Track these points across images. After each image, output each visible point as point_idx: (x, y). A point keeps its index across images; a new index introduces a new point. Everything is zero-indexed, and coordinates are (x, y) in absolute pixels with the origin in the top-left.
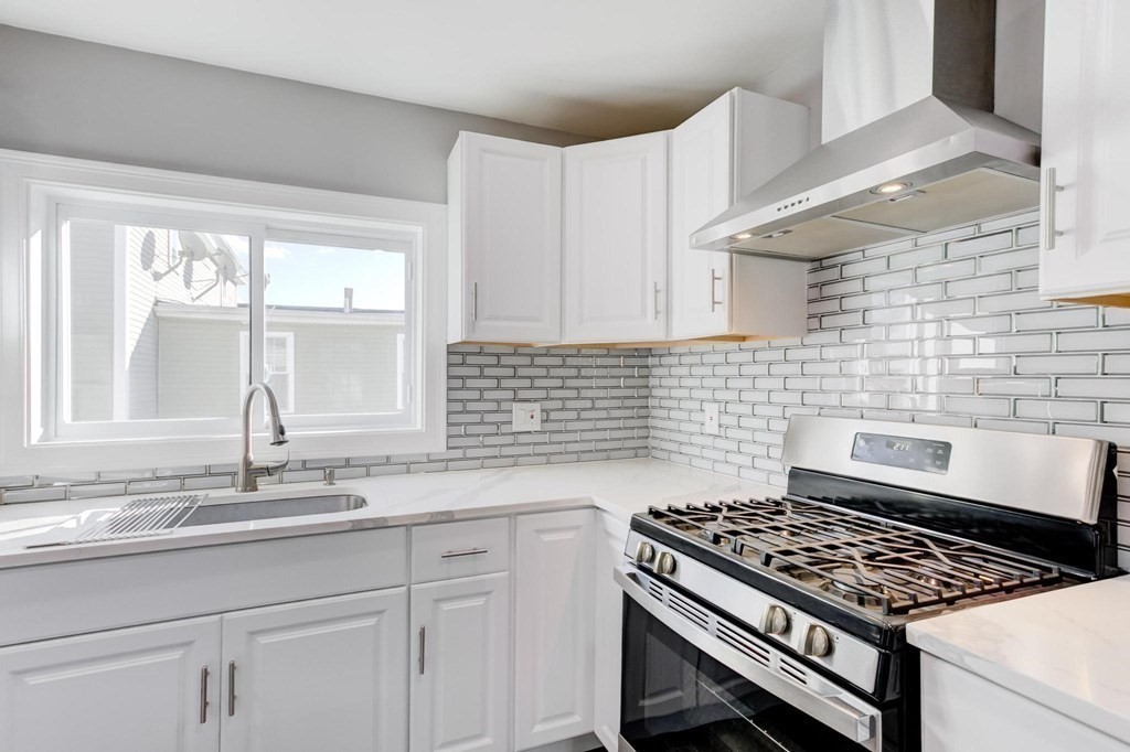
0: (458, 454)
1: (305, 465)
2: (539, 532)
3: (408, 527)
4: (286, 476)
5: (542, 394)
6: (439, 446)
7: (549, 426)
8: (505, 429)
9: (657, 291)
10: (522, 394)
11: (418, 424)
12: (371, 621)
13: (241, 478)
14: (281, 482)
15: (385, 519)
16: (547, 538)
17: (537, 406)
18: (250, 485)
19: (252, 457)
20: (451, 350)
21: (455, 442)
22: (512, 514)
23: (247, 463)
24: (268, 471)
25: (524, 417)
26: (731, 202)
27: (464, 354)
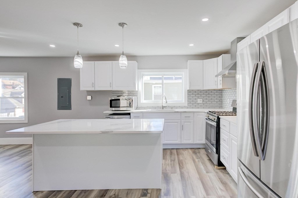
0: (189, 106)
1: (169, 107)
2: (197, 115)
3: (181, 113)
4: (167, 108)
5: (203, 97)
6: (186, 105)
7: (203, 102)
8: (196, 103)
9: (216, 82)
10: (199, 97)
11: (184, 102)
12: (177, 123)
13: (162, 108)
14: (166, 109)
15: (178, 111)
16: (198, 116)
17: (202, 99)
18: (163, 108)
19: (163, 105)
20: (188, 91)
21: (189, 104)
22: (194, 112)
23: (162, 106)
24: (165, 107)
25: (200, 101)
26: (222, 69)
27: (190, 91)
